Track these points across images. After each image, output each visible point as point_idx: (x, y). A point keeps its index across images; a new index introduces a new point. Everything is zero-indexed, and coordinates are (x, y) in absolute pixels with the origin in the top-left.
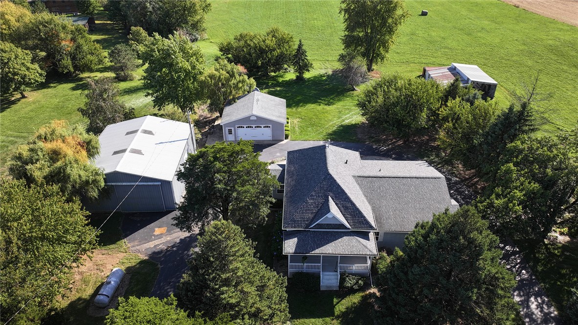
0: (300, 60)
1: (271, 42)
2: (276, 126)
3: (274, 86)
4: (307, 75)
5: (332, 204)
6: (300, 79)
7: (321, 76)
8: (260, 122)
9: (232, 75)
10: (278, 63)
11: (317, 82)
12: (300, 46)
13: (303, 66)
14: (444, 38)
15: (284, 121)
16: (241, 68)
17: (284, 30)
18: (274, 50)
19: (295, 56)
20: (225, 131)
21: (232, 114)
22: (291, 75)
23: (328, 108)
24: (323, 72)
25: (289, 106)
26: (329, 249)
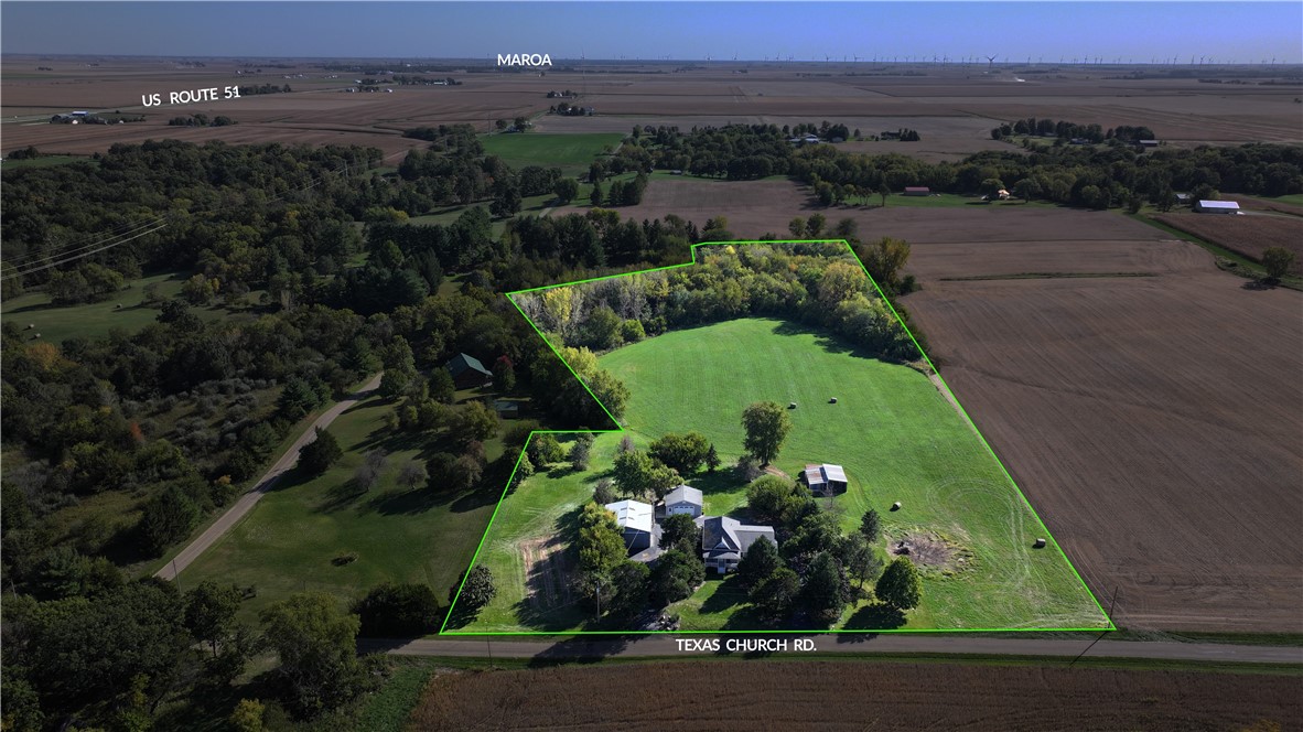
0: (711, 457)
1: (690, 445)
2: (697, 508)
3: (693, 477)
4: (716, 468)
5: (723, 540)
6: (711, 471)
7: (729, 468)
8: (688, 504)
9: (671, 476)
10: (696, 460)
11: (726, 472)
12: (712, 448)
13: (713, 462)
14: (837, 435)
15: (701, 504)
16: (674, 471)
17: (700, 435)
18: (693, 450)
19: (708, 455)
20: (667, 510)
21: (669, 500)
22: (704, 468)
23: (730, 496)
24: (730, 465)
25: (704, 494)
26: (721, 557)
